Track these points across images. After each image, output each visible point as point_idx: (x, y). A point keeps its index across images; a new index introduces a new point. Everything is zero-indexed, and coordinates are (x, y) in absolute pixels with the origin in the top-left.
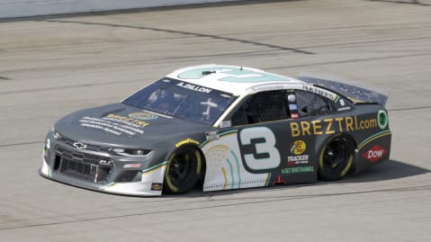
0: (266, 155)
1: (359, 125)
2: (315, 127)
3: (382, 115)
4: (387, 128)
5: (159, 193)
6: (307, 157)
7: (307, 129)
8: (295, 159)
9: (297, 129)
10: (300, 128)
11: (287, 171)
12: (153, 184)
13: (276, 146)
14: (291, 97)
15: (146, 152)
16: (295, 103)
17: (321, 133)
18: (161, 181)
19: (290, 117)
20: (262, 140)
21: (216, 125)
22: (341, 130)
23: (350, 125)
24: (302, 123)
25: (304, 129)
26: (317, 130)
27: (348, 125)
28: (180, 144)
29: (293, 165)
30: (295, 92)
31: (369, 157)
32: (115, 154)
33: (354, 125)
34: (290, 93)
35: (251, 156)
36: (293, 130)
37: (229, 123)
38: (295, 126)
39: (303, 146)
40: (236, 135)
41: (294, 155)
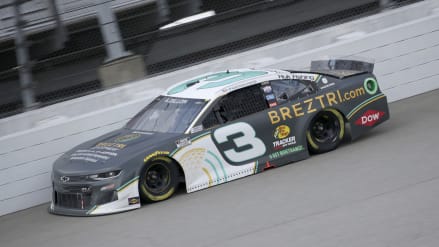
0: (249, 147)
1: (343, 97)
2: (295, 110)
3: (370, 82)
4: (379, 92)
5: (139, 205)
6: (293, 138)
7: (287, 114)
8: (281, 142)
9: (276, 116)
10: (280, 114)
11: (275, 155)
12: (130, 199)
13: (257, 136)
14: (267, 89)
15: (116, 172)
16: (272, 93)
17: (302, 114)
18: (137, 195)
19: (269, 107)
20: (240, 135)
21: (187, 132)
22: (323, 106)
23: (333, 99)
24: (281, 110)
25: (284, 115)
26: (298, 112)
27: (330, 100)
28: (148, 158)
29: (281, 148)
30: (270, 83)
31: (363, 123)
32: (92, 180)
33: (337, 99)
34: (265, 86)
35: (232, 151)
36: (272, 118)
37: (200, 128)
38: (273, 115)
39: (287, 129)
40: (209, 137)
41: (279, 140)
